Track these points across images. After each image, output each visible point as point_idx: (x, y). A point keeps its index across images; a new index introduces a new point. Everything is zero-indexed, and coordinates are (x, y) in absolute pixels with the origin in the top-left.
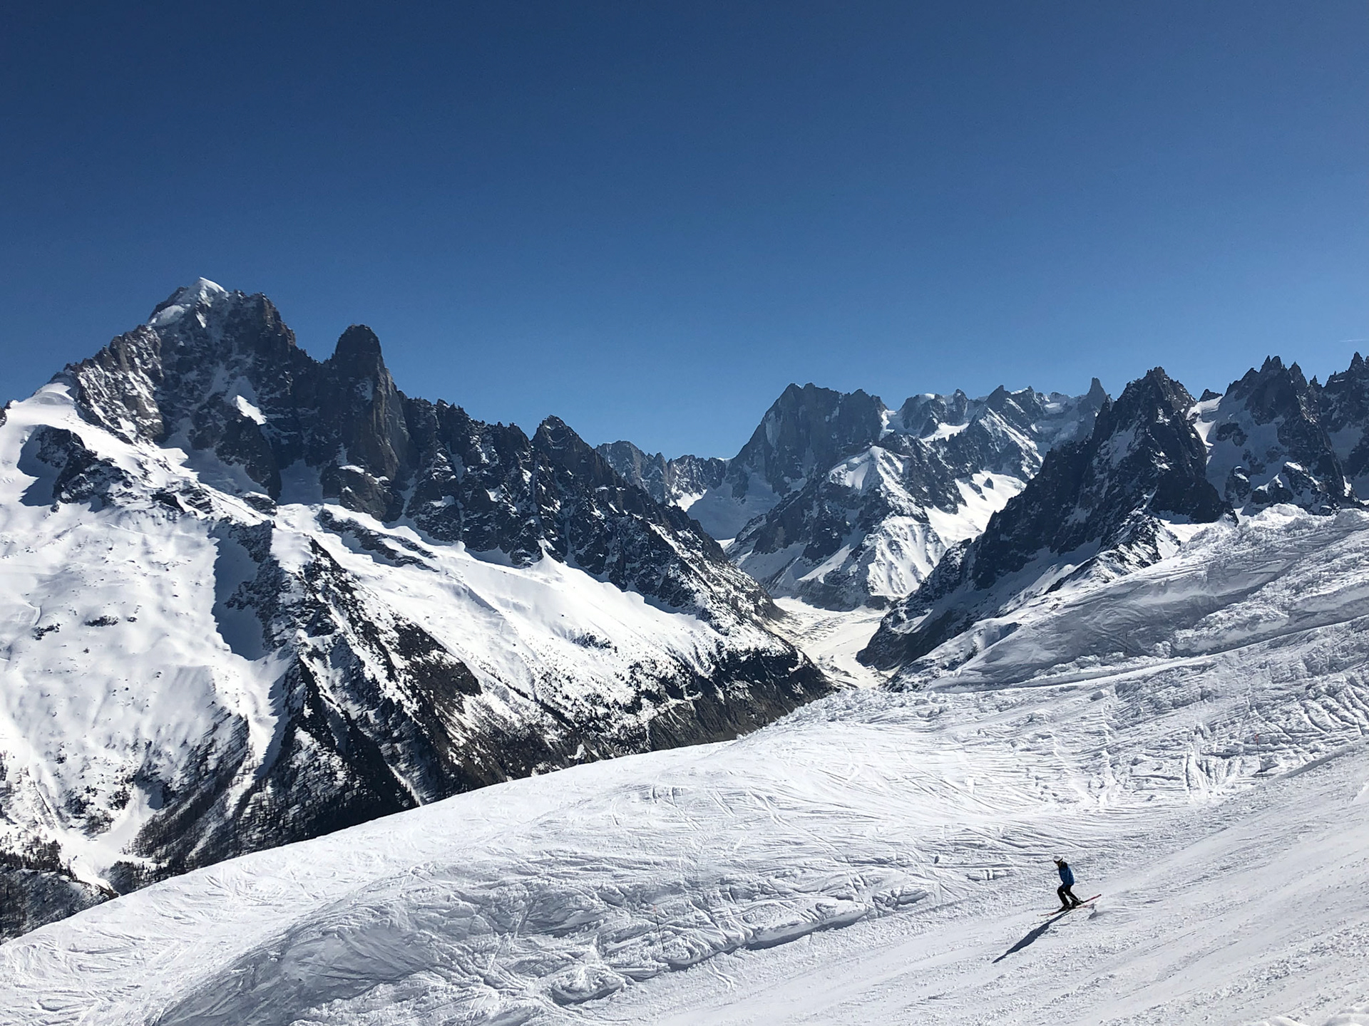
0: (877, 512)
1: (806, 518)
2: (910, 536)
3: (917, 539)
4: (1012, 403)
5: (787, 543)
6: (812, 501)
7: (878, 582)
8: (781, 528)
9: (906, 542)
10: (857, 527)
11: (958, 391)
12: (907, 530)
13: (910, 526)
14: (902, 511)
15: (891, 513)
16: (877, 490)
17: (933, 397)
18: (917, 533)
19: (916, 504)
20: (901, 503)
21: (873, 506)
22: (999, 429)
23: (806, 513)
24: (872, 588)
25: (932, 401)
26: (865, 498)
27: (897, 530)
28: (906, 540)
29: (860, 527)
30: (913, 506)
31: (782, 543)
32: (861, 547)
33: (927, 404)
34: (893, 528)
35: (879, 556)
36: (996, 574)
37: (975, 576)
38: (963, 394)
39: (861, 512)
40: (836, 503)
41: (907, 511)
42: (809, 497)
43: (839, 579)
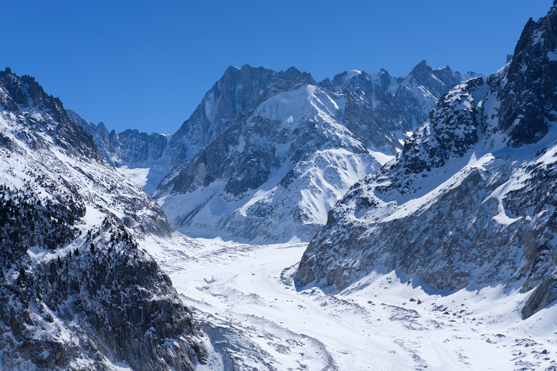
0: (310, 143)
1: (230, 154)
2: (349, 166)
3: (358, 169)
4: (434, 77)
5: (208, 180)
6: (238, 135)
7: (313, 210)
8: (202, 165)
9: (346, 171)
10: (288, 160)
11: (382, 70)
12: (345, 159)
13: (349, 156)
14: (340, 143)
15: (326, 143)
16: (311, 120)
17: (359, 72)
18: (357, 162)
19: (353, 137)
20: (338, 134)
21: (307, 137)
22: (425, 95)
23: (231, 148)
24: (306, 216)
25: (360, 75)
26: (296, 131)
27: (335, 158)
28: (346, 169)
29: (291, 160)
30: (351, 139)
31: (202, 181)
32: (292, 174)
33: (355, 77)
34: (329, 156)
35: (313, 182)
36: (546, 120)
37: (505, 125)
38: (386, 72)
39: (292, 144)
40: (265, 138)
41: (343, 143)
42: (236, 131)
43: (264, 210)
